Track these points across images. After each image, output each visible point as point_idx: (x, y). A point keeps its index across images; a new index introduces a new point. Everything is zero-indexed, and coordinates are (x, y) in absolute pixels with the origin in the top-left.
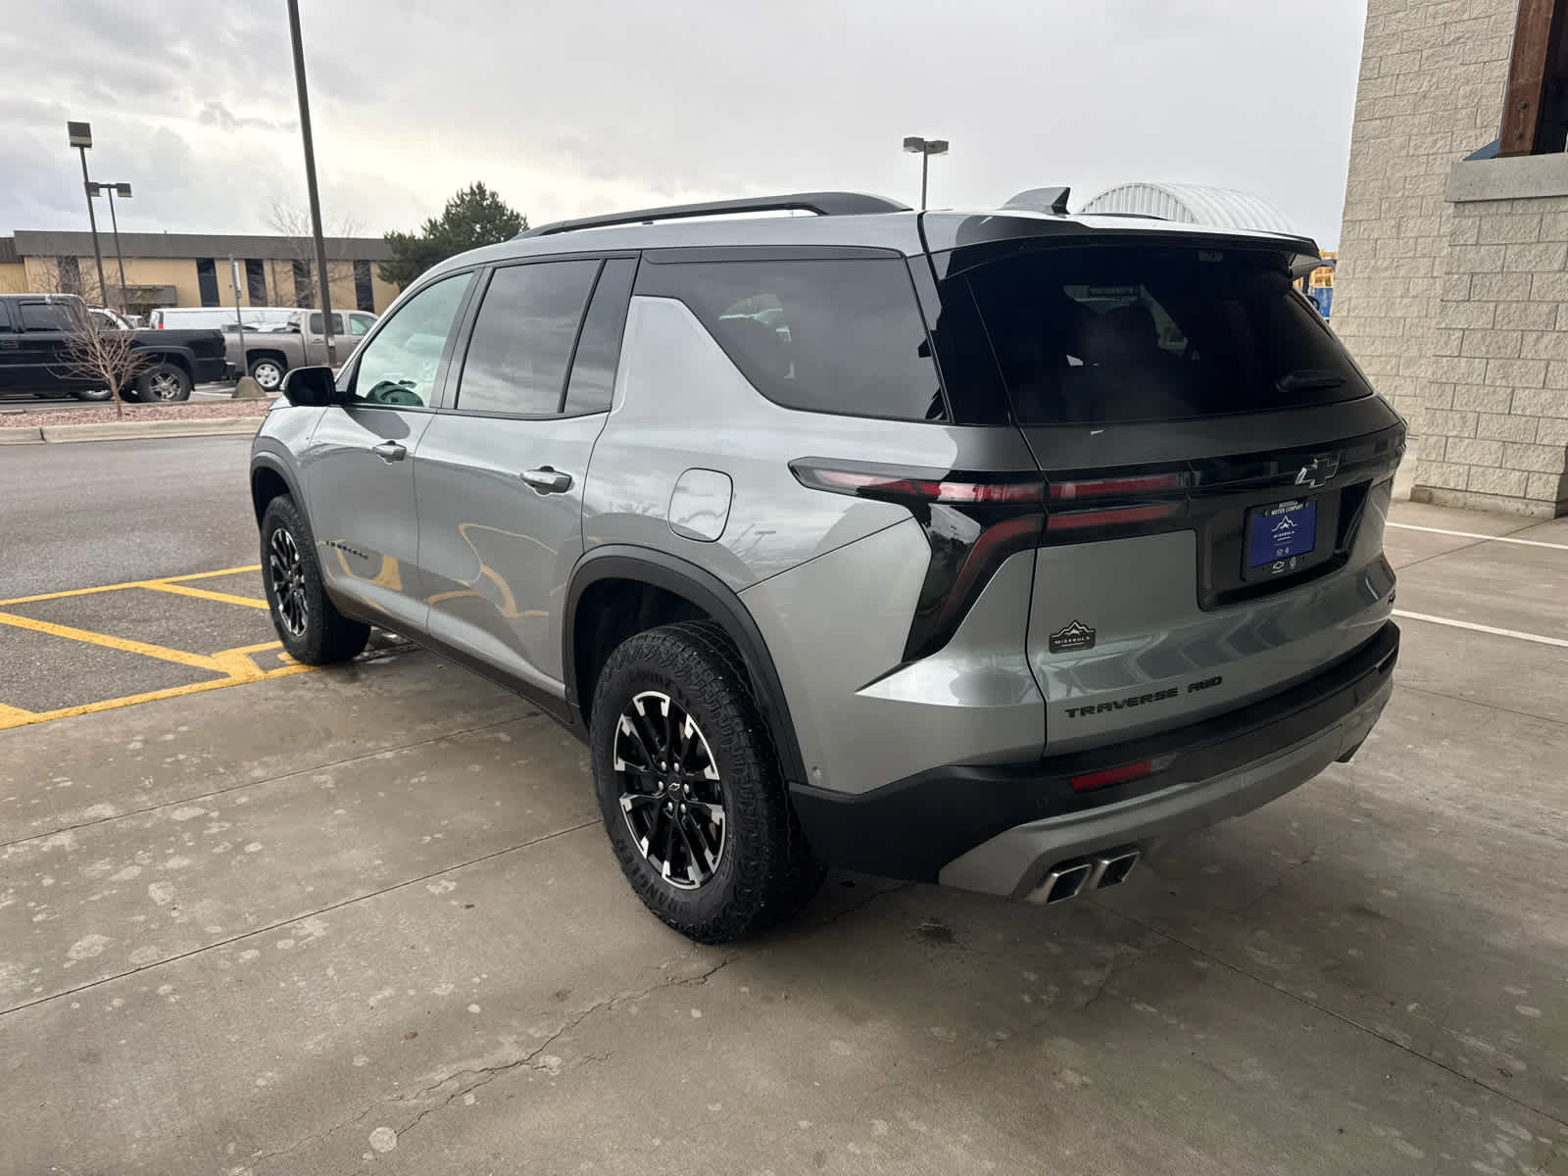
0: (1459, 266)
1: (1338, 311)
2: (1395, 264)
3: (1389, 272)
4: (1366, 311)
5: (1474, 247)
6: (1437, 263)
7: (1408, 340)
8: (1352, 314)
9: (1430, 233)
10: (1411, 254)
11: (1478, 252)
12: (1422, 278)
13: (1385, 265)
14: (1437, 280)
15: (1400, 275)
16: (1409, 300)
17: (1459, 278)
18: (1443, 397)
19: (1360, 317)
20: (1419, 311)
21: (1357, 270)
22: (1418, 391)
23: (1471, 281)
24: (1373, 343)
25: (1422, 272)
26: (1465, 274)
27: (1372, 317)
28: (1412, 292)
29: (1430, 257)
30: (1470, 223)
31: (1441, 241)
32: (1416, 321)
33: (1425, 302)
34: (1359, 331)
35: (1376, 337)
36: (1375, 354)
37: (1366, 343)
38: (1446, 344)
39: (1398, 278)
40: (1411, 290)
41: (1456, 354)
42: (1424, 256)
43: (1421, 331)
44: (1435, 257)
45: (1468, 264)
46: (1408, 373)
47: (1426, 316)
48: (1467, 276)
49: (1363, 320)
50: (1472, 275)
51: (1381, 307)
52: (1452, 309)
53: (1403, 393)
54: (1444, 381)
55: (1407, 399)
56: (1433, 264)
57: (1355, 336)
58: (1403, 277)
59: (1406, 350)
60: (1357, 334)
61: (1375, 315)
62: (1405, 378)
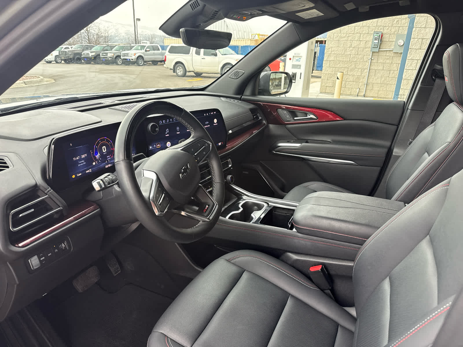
0: (418, 35)
1: (328, 52)
2: (347, 36)
3: (345, 38)
4: (337, 52)
5: (424, 29)
6: (361, 36)
7: (351, 63)
8: (332, 53)
9: (359, 25)
10: (353, 32)
11: (425, 31)
12: (356, 41)
13: (344, 35)
14: (362, 42)
15: (349, 40)
16: (352, 48)
17: (418, 40)
18: (408, 85)
19: (335, 54)
20: (355, 52)
21: (335, 37)
22: (354, 80)
23: (422, 41)
24: (339, 63)
25: (356, 39)
26: (420, 39)
27: (339, 54)
28: (353, 46)
29: (359, 34)
30: (423, 19)
31: (363, 28)
32: (354, 56)
33: (357, 49)
34: (335, 59)
35: (340, 61)
36: (340, 67)
37: (337, 63)
38: (411, 65)
39: (348, 40)
40: (353, 45)
41: (414, 69)
42: (357, 33)
43: (356, 59)
44: (361, 34)
45: (421, 35)
46: (351, 74)
47: (357, 54)
48: (420, 40)
49: (336, 55)
50: (423, 39)
51: (342, 51)
52: (414, 52)
53: (349, 80)
54: (409, 79)
55: (350, 82)
56: (360, 36)
57: (333, 60)
58: (350, 40)
59: (350, 66)
60: (334, 60)
61: (340, 53)
62: (350, 75)
